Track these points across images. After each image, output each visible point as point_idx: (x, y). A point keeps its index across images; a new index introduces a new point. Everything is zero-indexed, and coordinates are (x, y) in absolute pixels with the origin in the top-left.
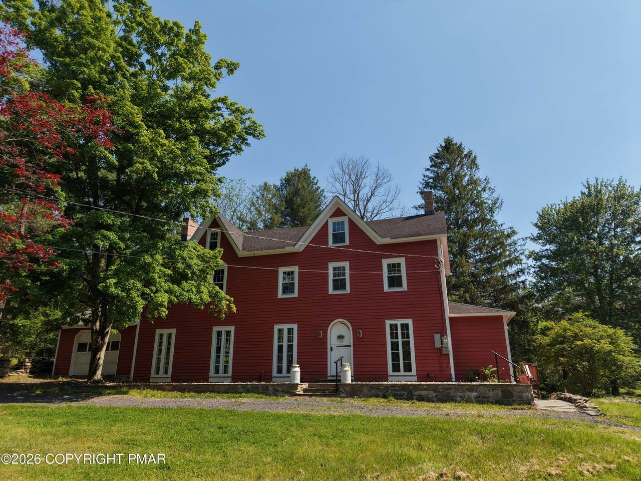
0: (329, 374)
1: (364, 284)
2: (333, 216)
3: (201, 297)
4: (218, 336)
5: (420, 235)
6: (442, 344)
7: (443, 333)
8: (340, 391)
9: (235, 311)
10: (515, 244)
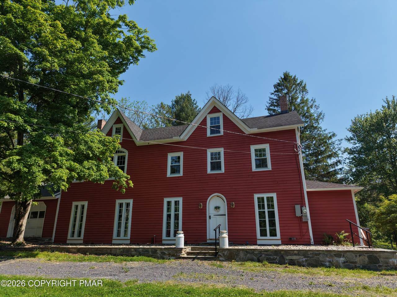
0: (208, 238)
1: (236, 165)
2: (210, 113)
3: (100, 173)
4: (120, 207)
5: (282, 126)
6: (302, 213)
7: (303, 205)
8: (219, 255)
9: (132, 186)
10: (334, 144)
